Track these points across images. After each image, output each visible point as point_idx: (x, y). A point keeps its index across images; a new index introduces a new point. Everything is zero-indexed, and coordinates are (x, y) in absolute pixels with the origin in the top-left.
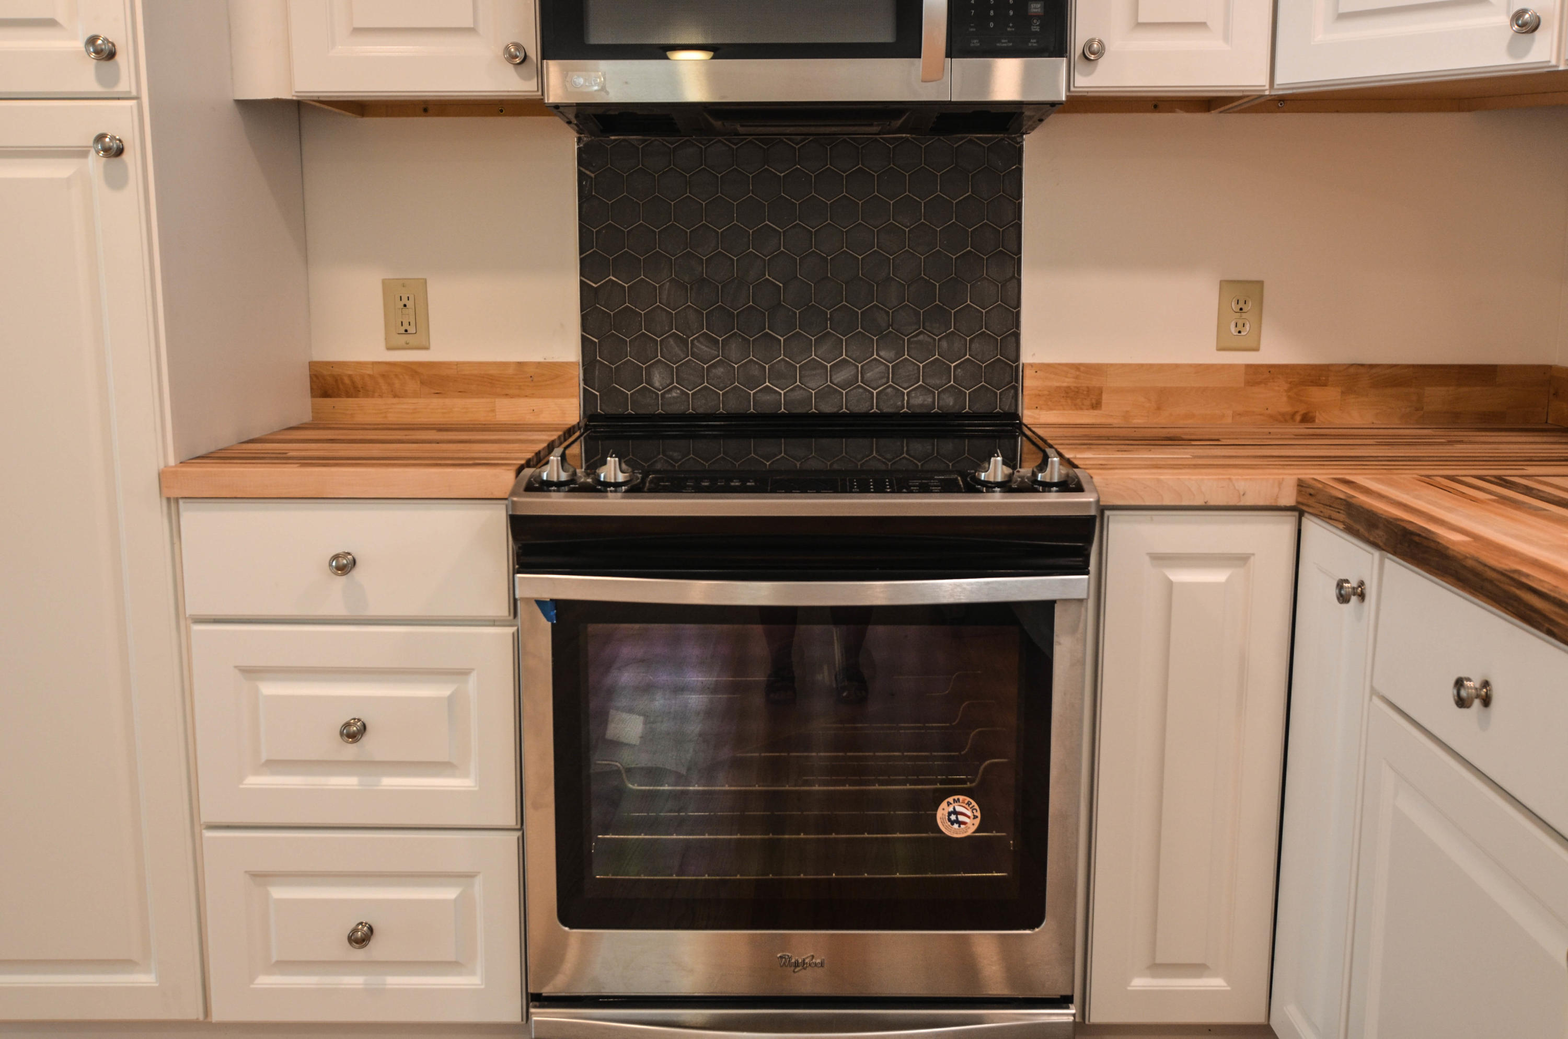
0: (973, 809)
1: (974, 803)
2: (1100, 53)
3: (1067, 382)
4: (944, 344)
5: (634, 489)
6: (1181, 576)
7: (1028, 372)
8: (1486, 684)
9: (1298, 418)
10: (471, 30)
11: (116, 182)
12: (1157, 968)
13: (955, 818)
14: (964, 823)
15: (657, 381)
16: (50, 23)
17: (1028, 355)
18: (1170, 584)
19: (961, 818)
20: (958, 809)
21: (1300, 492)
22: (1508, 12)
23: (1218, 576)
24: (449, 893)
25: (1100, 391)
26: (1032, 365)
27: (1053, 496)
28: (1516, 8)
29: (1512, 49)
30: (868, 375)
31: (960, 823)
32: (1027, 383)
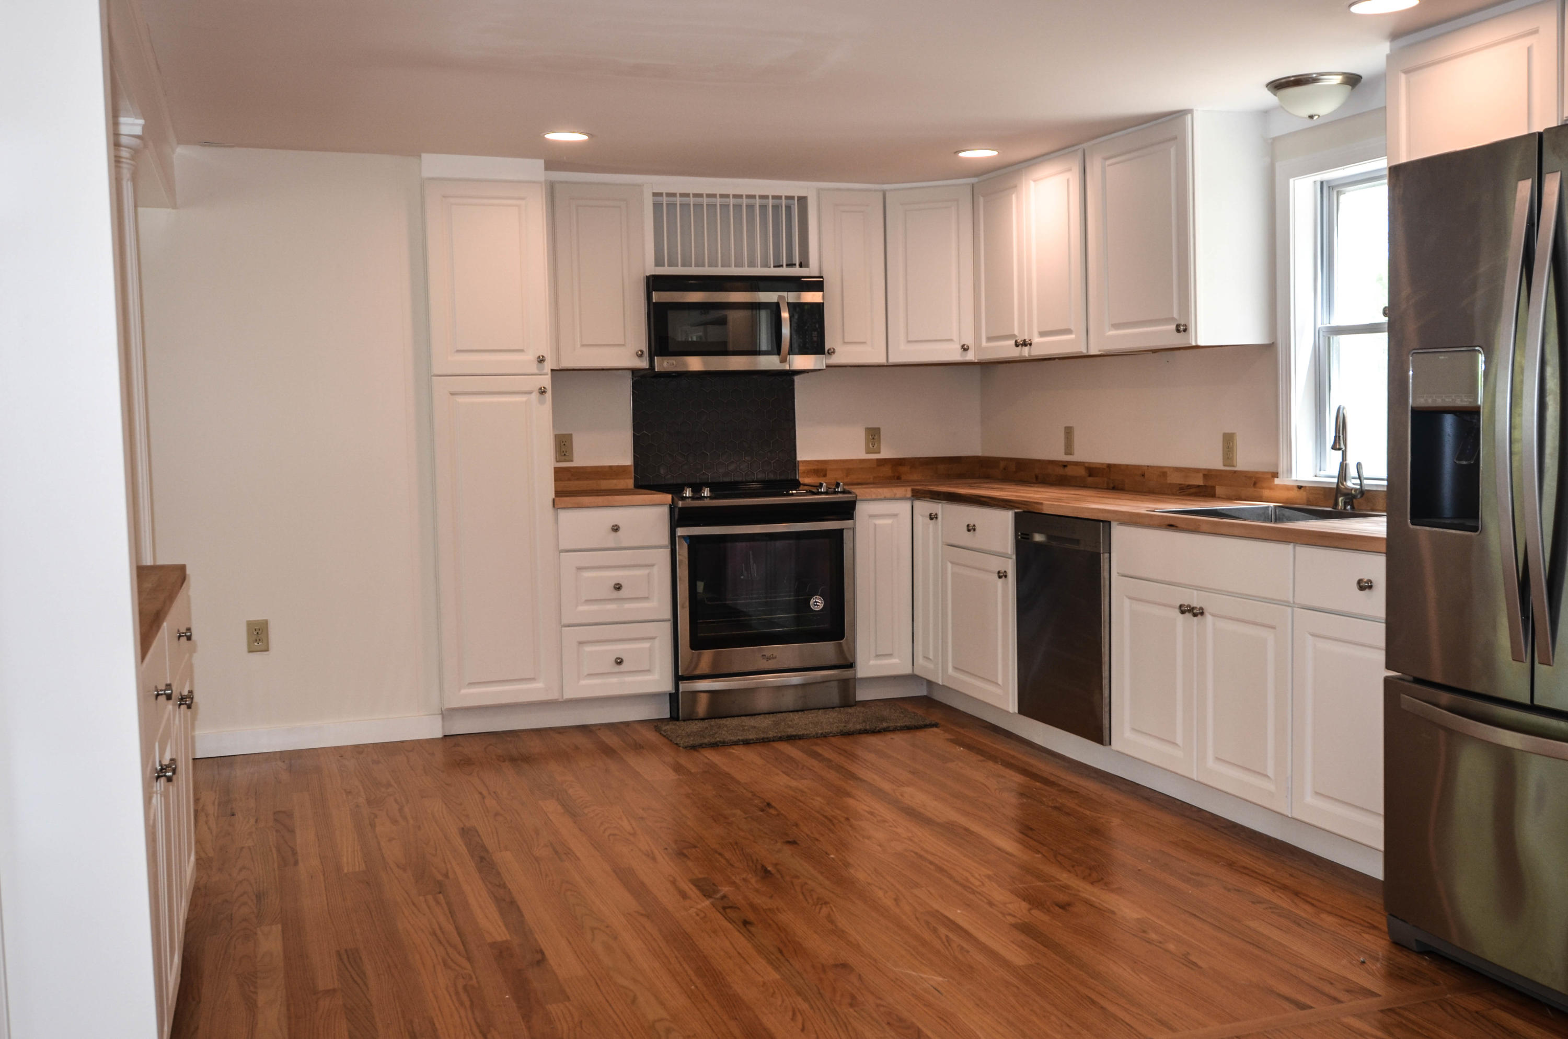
0: (821, 600)
1: (821, 598)
2: (834, 352)
3: (815, 467)
4: (769, 454)
5: (711, 498)
6: (879, 522)
7: (800, 464)
8: (974, 525)
9: (895, 478)
10: (623, 345)
11: (542, 402)
12: (878, 656)
13: (816, 604)
14: (819, 605)
15: (662, 471)
16: (522, 351)
17: (799, 459)
18: (875, 525)
19: (818, 604)
20: (817, 600)
21: (912, 493)
22: (960, 344)
23: (888, 521)
24: (646, 645)
25: (826, 470)
26: (802, 461)
27: (840, 495)
28: (962, 344)
29: (961, 355)
30: (742, 467)
31: (817, 605)
32: (800, 468)
